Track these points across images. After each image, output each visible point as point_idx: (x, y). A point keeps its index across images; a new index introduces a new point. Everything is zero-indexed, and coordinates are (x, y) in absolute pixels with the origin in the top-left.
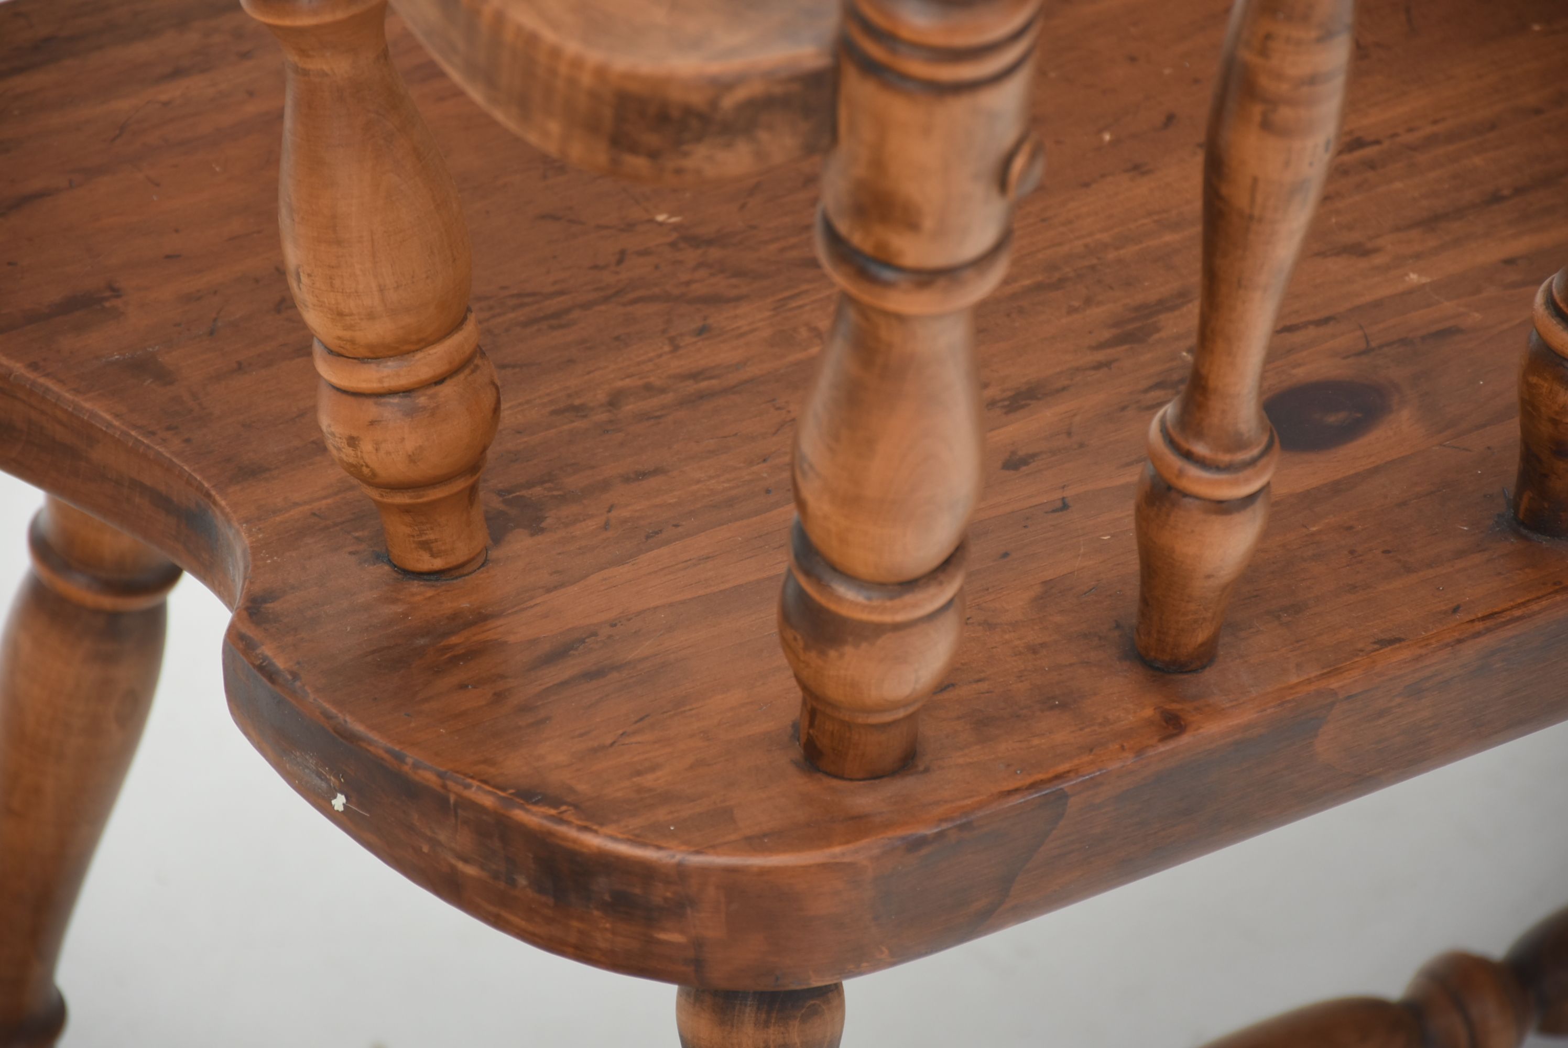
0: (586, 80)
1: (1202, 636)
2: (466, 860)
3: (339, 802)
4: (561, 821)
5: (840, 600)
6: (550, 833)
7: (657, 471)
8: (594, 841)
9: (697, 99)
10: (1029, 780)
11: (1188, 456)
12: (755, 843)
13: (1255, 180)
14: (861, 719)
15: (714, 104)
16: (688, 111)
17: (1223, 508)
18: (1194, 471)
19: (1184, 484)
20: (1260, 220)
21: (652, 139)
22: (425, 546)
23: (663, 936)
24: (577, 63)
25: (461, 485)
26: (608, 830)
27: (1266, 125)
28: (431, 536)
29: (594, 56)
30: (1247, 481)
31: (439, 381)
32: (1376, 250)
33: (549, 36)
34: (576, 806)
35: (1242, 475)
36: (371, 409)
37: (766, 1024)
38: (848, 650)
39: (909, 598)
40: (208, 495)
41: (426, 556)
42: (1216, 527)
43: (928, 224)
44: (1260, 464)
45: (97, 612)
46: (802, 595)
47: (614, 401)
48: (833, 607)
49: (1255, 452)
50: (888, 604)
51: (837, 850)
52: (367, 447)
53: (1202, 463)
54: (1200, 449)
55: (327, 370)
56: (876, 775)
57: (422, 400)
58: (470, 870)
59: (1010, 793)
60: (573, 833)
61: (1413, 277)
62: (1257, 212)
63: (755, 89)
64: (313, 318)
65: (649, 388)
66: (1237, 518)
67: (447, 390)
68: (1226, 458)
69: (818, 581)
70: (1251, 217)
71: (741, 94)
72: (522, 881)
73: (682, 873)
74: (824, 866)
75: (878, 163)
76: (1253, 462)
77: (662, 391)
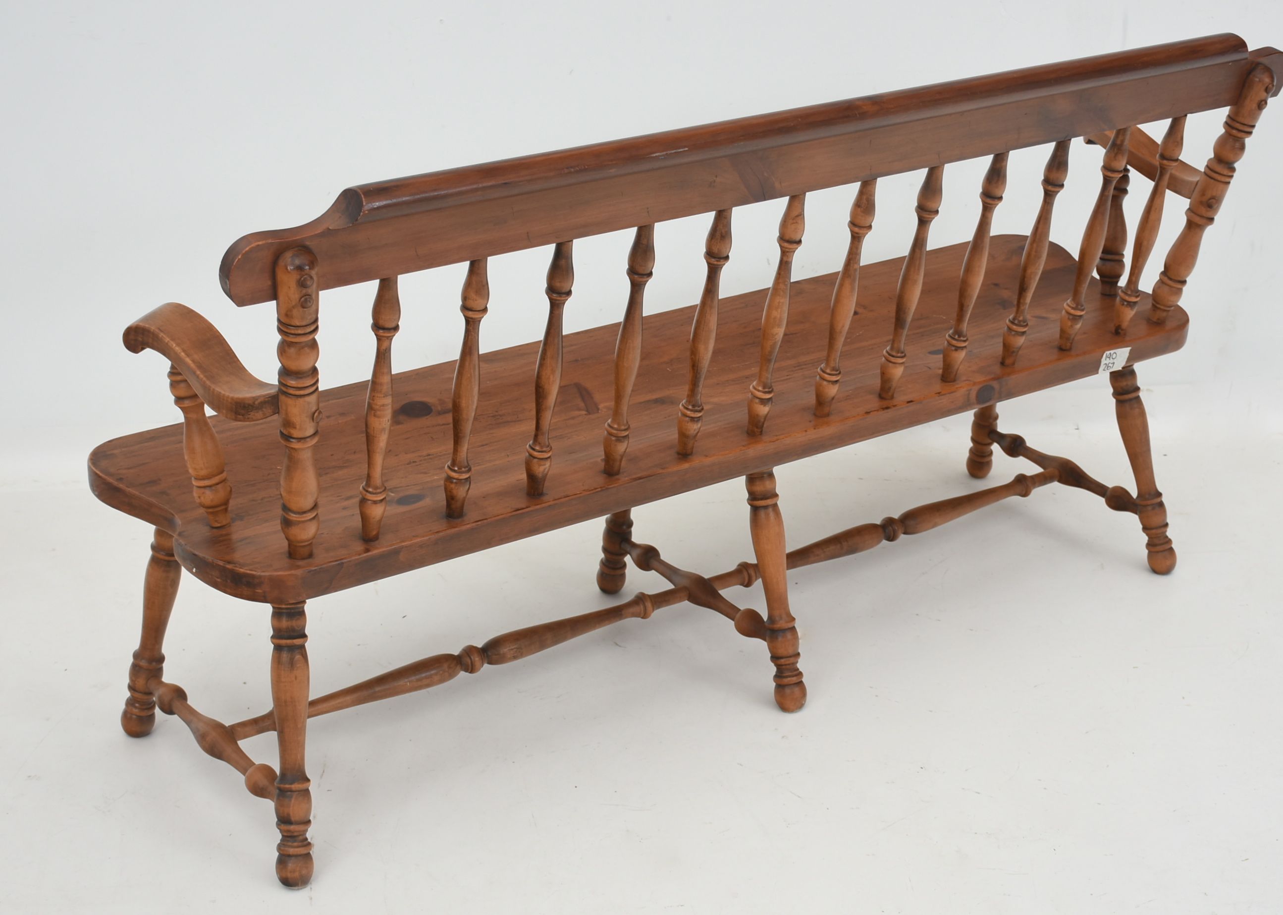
0: (229, 400)
1: (374, 533)
2: (218, 578)
3: (194, 570)
4: (236, 567)
5: (290, 516)
6: (233, 570)
7: (269, 511)
8: (242, 570)
9: (251, 402)
10: (335, 559)
11: (367, 491)
12: (276, 570)
13: (374, 428)
14: (298, 544)
15: (254, 403)
16: (249, 405)
17: (375, 502)
18: (368, 494)
19: (366, 497)
20: (376, 437)
21: (242, 412)
22: (216, 521)
23: (257, 591)
24: (228, 397)
25: (223, 507)
26: (246, 568)
27: (375, 416)
28: (217, 519)
29: (231, 395)
30: (379, 497)
31: (217, 484)
32: (429, 473)
33: (223, 392)
34: (240, 564)
35: (378, 495)
36: (203, 490)
37: (288, 621)
38: (293, 527)
39: (304, 515)
40: (173, 515)
41: (216, 523)
42: (374, 506)
43: (298, 427)
44: (383, 493)
45: (165, 561)
46: (284, 517)
47: (262, 499)
48: (289, 517)
49: (381, 490)
50: (300, 516)
51: (293, 571)
52: (202, 498)
53: (370, 492)
54: (370, 490)
55: (195, 483)
56: (303, 559)
57: (213, 488)
58: (219, 580)
59: (331, 562)
60: (237, 569)
61: (436, 477)
62: (375, 435)
63: (262, 399)
64: (190, 471)
65: (271, 497)
66: (378, 505)
67: (219, 486)
68: (375, 491)
69: (287, 514)
70: (374, 436)
71: (259, 401)
72: (229, 581)
73: (260, 577)
74: (289, 575)
75: (287, 414)
76: (381, 493)
77: (273, 497)
